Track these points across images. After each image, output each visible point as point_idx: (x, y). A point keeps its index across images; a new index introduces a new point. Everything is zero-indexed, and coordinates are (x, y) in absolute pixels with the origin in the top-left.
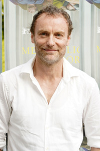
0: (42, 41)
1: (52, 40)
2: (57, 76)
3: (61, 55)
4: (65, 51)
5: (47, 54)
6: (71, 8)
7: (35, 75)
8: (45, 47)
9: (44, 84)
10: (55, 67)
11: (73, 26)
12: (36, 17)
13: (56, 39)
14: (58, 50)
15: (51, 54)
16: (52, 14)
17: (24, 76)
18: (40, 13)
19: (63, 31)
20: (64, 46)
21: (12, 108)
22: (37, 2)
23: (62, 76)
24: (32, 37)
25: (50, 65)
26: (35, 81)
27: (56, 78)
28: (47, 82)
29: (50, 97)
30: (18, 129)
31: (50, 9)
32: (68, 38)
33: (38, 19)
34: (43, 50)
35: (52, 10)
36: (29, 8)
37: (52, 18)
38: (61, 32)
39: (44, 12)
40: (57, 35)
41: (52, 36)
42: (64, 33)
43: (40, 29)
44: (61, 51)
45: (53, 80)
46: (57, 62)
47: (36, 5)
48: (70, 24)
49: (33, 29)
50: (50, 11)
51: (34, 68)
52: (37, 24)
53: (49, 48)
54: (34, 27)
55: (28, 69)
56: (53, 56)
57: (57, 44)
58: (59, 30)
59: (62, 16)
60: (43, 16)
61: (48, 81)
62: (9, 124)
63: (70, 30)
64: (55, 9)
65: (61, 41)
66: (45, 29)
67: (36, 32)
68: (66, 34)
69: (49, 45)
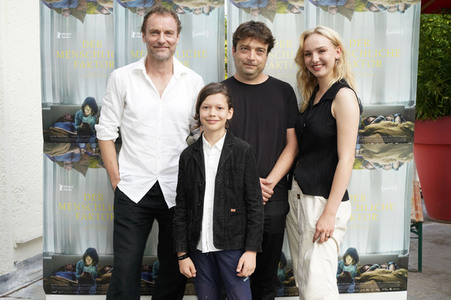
0: (153, 39)
1: (163, 38)
3: (172, 53)
4: (175, 48)
5: (158, 51)
6: (180, 11)
7: (147, 72)
8: (156, 45)
10: (167, 64)
11: (182, 25)
12: (146, 18)
13: (166, 37)
14: (169, 48)
16: (162, 13)
17: (137, 72)
18: (151, 13)
19: (172, 29)
20: (174, 43)
21: (125, 103)
23: (173, 73)
24: (143, 37)
25: (162, 61)
26: (147, 77)
28: (159, 79)
29: (161, 92)
30: (130, 121)
31: (160, 9)
32: (178, 36)
34: (154, 47)
35: (162, 10)
37: (162, 17)
38: (171, 31)
40: (167, 33)
41: (162, 34)
42: (173, 32)
43: (151, 28)
44: (172, 48)
46: (168, 59)
47: (145, 8)
48: (179, 23)
49: (144, 29)
50: (160, 11)
51: (146, 65)
52: (148, 23)
53: (160, 45)
54: (145, 27)
55: (140, 65)
56: (164, 53)
57: (167, 42)
58: (169, 29)
59: (171, 16)
60: (153, 16)
62: (122, 117)
63: (179, 29)
65: (171, 39)
66: (156, 28)
67: (147, 31)
68: (176, 33)
69: (160, 43)
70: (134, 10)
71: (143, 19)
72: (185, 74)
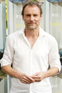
0: (28, 19)
1: (33, 18)
2: (36, 36)
3: (37, 26)
4: (39, 23)
5: (30, 25)
7: (26, 35)
8: (29, 22)
12: (24, 8)
13: (34, 17)
14: (36, 23)
15: (33, 25)
18: (26, 5)
19: (37, 13)
22: (23, 2)
23: (39, 36)
24: (23, 18)
26: (25, 38)
27: (35, 37)
31: (30, 3)
35: (31, 3)
36: (19, 5)
37: (32, 7)
38: (37, 14)
39: (28, 5)
40: (35, 15)
41: (32, 16)
42: (38, 14)
43: (26, 13)
44: (37, 23)
45: (34, 38)
46: (36, 28)
47: (23, 3)
49: (23, 14)
51: (25, 32)
52: (25, 11)
54: (23, 12)
57: (35, 20)
58: (35, 13)
59: (37, 6)
61: (32, 38)
66: (28, 13)
68: (39, 15)
69: (31, 21)
70: (17, 4)
72: (45, 36)
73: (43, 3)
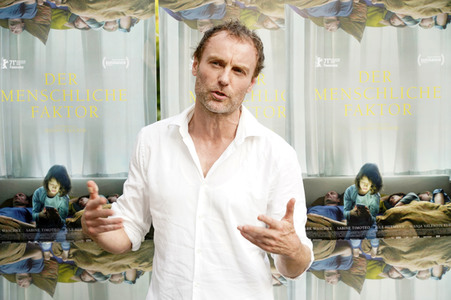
0: (214, 74)
1: (227, 75)
9: (203, 146)
12: (209, 35)
16: (238, 35)
22: (214, 17)
23: (234, 137)
27: (223, 139)
32: (252, 81)
33: (212, 39)
36: (201, 26)
37: (236, 41)
39: (225, 29)
41: (228, 68)
42: (248, 70)
43: (213, 54)
46: (225, 114)
48: (261, 59)
49: (199, 53)
50: (237, 30)
52: (209, 45)
58: (240, 65)
59: (252, 43)
60: (223, 35)
61: (210, 143)
63: (258, 69)
64: (244, 28)
66: (220, 56)
67: (205, 58)
71: (202, 35)
72: (258, 138)
73: (282, 21)
